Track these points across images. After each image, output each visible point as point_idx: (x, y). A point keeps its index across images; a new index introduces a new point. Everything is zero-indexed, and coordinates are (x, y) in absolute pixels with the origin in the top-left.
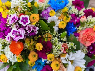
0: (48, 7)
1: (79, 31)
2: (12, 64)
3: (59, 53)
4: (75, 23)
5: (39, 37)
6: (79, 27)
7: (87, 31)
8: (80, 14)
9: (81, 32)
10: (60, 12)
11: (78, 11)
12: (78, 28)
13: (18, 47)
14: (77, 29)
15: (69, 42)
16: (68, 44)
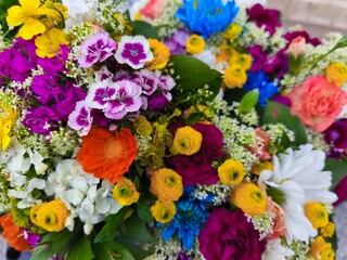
0: (174, 30)
1: (287, 91)
2: (87, 230)
3: (252, 158)
4: (271, 69)
5: (174, 115)
6: (286, 76)
7: (312, 86)
8: (276, 45)
9: (293, 91)
10: (215, 42)
11: (267, 34)
12: (283, 82)
13: (110, 157)
14: (279, 85)
15: (267, 123)
16: (268, 129)
